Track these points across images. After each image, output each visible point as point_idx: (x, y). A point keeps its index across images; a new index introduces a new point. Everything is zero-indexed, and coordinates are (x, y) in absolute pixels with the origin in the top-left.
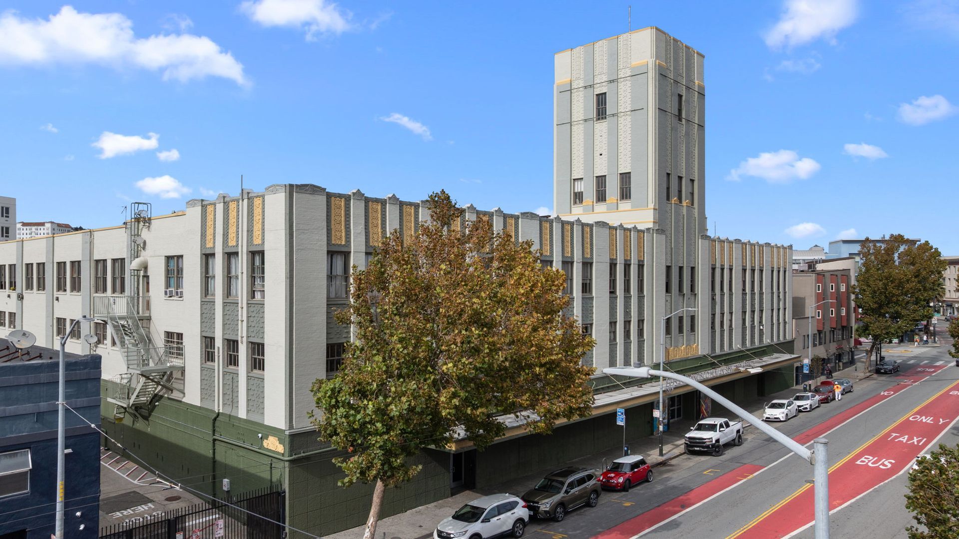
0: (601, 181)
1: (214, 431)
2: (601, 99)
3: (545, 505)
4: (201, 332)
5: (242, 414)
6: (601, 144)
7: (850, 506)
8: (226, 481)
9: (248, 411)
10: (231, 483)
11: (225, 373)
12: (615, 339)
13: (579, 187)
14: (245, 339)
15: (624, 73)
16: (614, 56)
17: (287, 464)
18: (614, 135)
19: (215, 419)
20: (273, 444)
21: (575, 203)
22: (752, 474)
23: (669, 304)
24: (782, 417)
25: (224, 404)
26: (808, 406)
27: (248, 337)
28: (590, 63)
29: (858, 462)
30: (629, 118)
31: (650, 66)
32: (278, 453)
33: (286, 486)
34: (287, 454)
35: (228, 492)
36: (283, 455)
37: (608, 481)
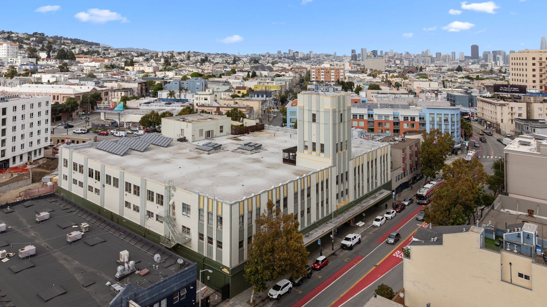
0: (314, 144)
1: (204, 262)
2: (314, 115)
3: (296, 282)
4: (198, 231)
5: (214, 259)
6: (314, 131)
7: (382, 277)
8: (208, 277)
9: (216, 259)
10: (210, 278)
11: (207, 246)
12: (318, 208)
13: (306, 144)
14: (215, 239)
15: (322, 110)
16: (318, 102)
17: (230, 277)
18: (318, 129)
19: (204, 258)
20: (225, 270)
21: (305, 149)
22: (359, 261)
23: (337, 189)
24: (379, 225)
25: (207, 254)
26: (390, 218)
27: (216, 239)
28: (310, 102)
29: (394, 255)
30: (323, 126)
31: (330, 110)
32: (227, 274)
33: (230, 283)
34: (230, 274)
35: (209, 280)
36: (229, 274)
37: (315, 267)
